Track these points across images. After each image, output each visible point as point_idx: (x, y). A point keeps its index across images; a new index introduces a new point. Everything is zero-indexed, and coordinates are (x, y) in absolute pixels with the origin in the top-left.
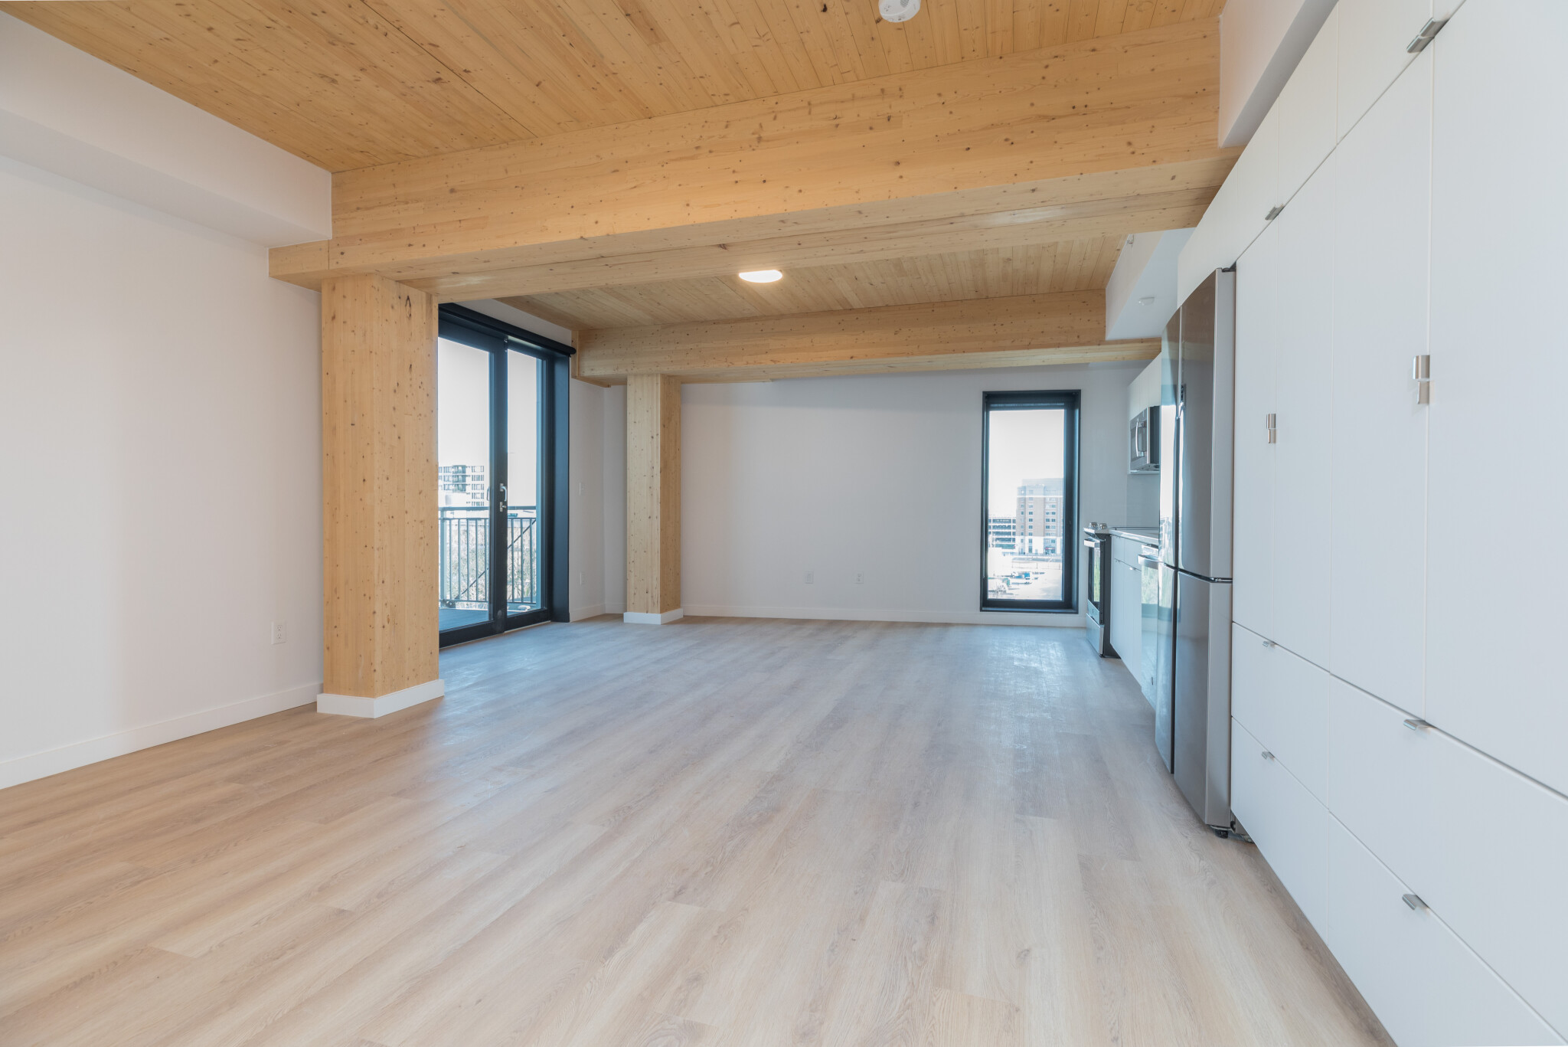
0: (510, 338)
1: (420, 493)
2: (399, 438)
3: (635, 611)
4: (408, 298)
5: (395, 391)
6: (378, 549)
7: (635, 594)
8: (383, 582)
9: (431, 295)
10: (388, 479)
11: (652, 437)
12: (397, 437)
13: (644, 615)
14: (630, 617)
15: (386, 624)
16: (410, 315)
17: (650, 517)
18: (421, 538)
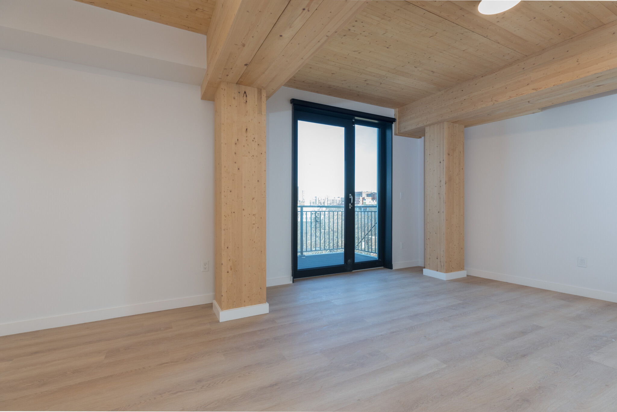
0: (356, 118)
1: (253, 199)
2: (239, 169)
3: (430, 269)
4: (245, 92)
5: (236, 144)
6: (224, 230)
7: (430, 258)
8: (228, 248)
9: (261, 89)
10: (231, 192)
11: (440, 162)
12: (237, 169)
13: (436, 272)
14: (426, 272)
15: (230, 271)
16: (246, 101)
17: (439, 212)
18: (254, 224)
